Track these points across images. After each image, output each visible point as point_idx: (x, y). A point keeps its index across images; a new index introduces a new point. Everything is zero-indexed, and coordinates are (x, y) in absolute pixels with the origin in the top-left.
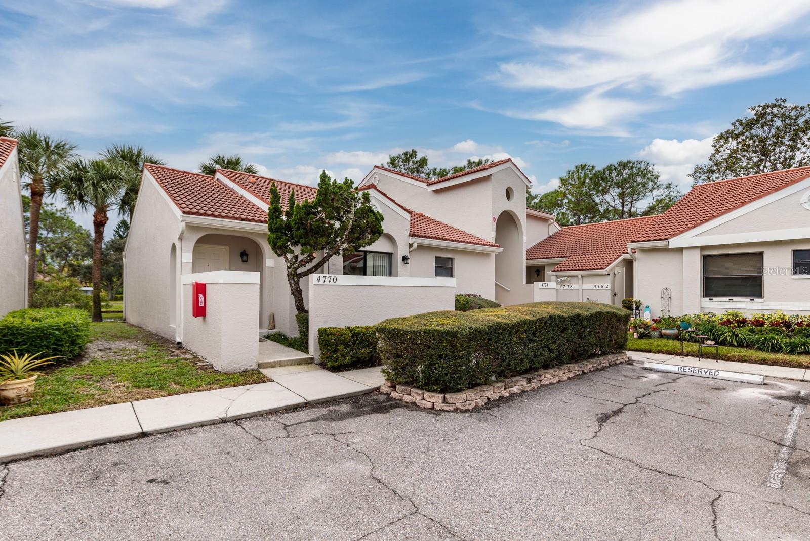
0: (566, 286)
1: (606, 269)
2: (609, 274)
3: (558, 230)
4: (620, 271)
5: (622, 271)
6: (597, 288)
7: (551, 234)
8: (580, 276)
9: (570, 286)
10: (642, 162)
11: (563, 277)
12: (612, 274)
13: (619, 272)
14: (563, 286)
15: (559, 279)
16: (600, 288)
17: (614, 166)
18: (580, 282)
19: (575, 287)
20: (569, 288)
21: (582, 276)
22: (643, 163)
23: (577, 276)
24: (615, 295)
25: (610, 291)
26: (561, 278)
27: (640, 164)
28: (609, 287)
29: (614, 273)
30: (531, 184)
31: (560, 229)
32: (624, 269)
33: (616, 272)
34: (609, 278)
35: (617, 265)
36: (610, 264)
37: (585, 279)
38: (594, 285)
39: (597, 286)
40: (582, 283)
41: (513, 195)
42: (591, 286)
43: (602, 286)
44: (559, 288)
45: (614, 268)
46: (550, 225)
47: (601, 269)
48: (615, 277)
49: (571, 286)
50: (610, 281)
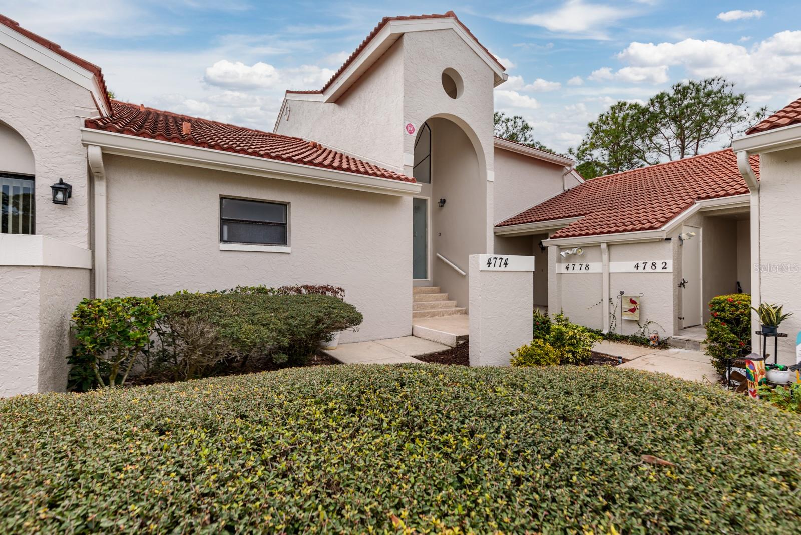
0: (577, 266)
1: (663, 228)
2: (668, 240)
3: (579, 184)
4: (693, 234)
5: (698, 234)
6: (641, 269)
7: (566, 189)
8: (604, 246)
9: (584, 266)
10: (713, 80)
11: (571, 249)
12: (675, 239)
13: (690, 236)
14: (571, 267)
15: (563, 254)
16: (649, 268)
17: (668, 96)
18: (605, 257)
19: (595, 267)
20: (583, 270)
21: (609, 246)
22: (716, 82)
23: (597, 246)
24: (682, 284)
25: (671, 277)
26: (567, 252)
27: (710, 83)
28: (670, 268)
29: (680, 239)
30: (505, 72)
31: (583, 181)
32: (701, 231)
33: (684, 236)
34: (670, 247)
35: (686, 222)
36: (671, 218)
37: (614, 251)
38: (635, 263)
39: (641, 266)
40: (609, 261)
41: (462, 87)
42: (629, 266)
43: (654, 265)
44: (564, 270)
45: (678, 227)
46: (566, 174)
47: (651, 228)
48: (681, 245)
49: (587, 266)
50: (671, 254)
